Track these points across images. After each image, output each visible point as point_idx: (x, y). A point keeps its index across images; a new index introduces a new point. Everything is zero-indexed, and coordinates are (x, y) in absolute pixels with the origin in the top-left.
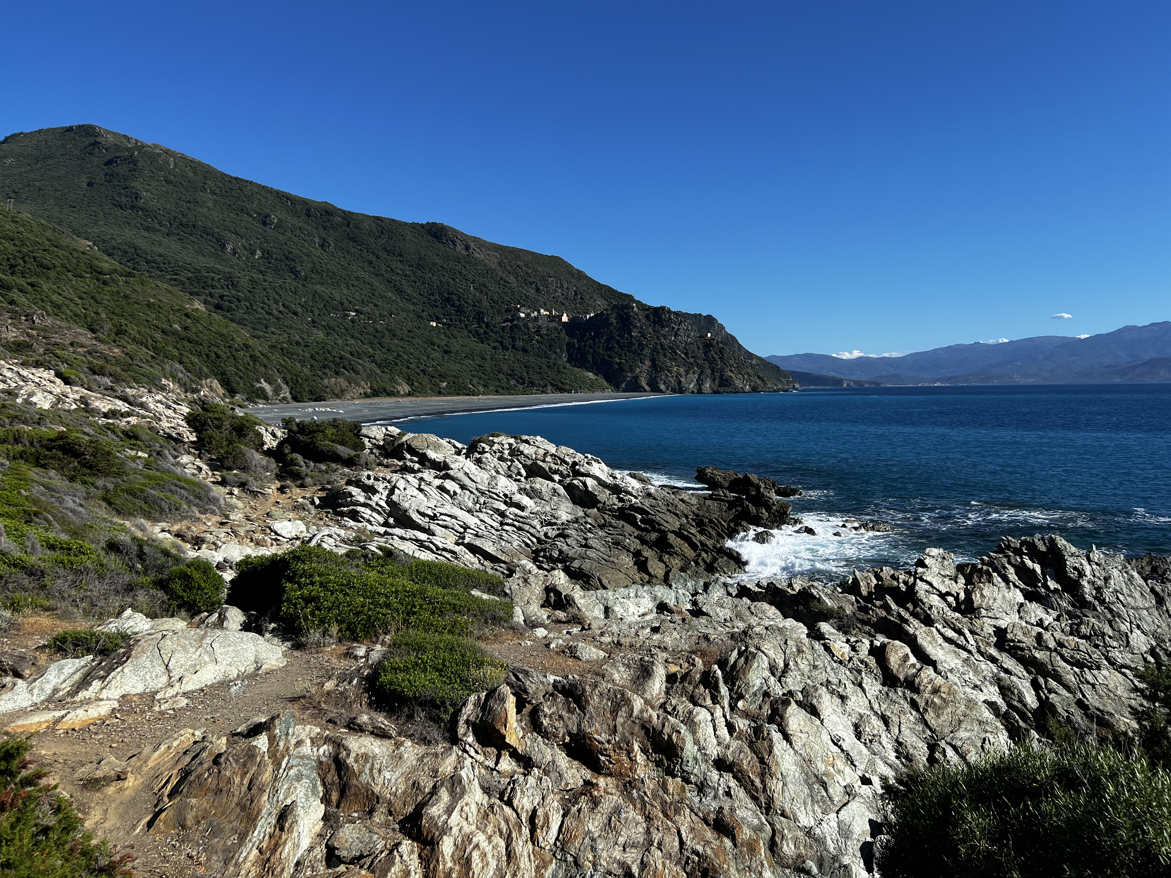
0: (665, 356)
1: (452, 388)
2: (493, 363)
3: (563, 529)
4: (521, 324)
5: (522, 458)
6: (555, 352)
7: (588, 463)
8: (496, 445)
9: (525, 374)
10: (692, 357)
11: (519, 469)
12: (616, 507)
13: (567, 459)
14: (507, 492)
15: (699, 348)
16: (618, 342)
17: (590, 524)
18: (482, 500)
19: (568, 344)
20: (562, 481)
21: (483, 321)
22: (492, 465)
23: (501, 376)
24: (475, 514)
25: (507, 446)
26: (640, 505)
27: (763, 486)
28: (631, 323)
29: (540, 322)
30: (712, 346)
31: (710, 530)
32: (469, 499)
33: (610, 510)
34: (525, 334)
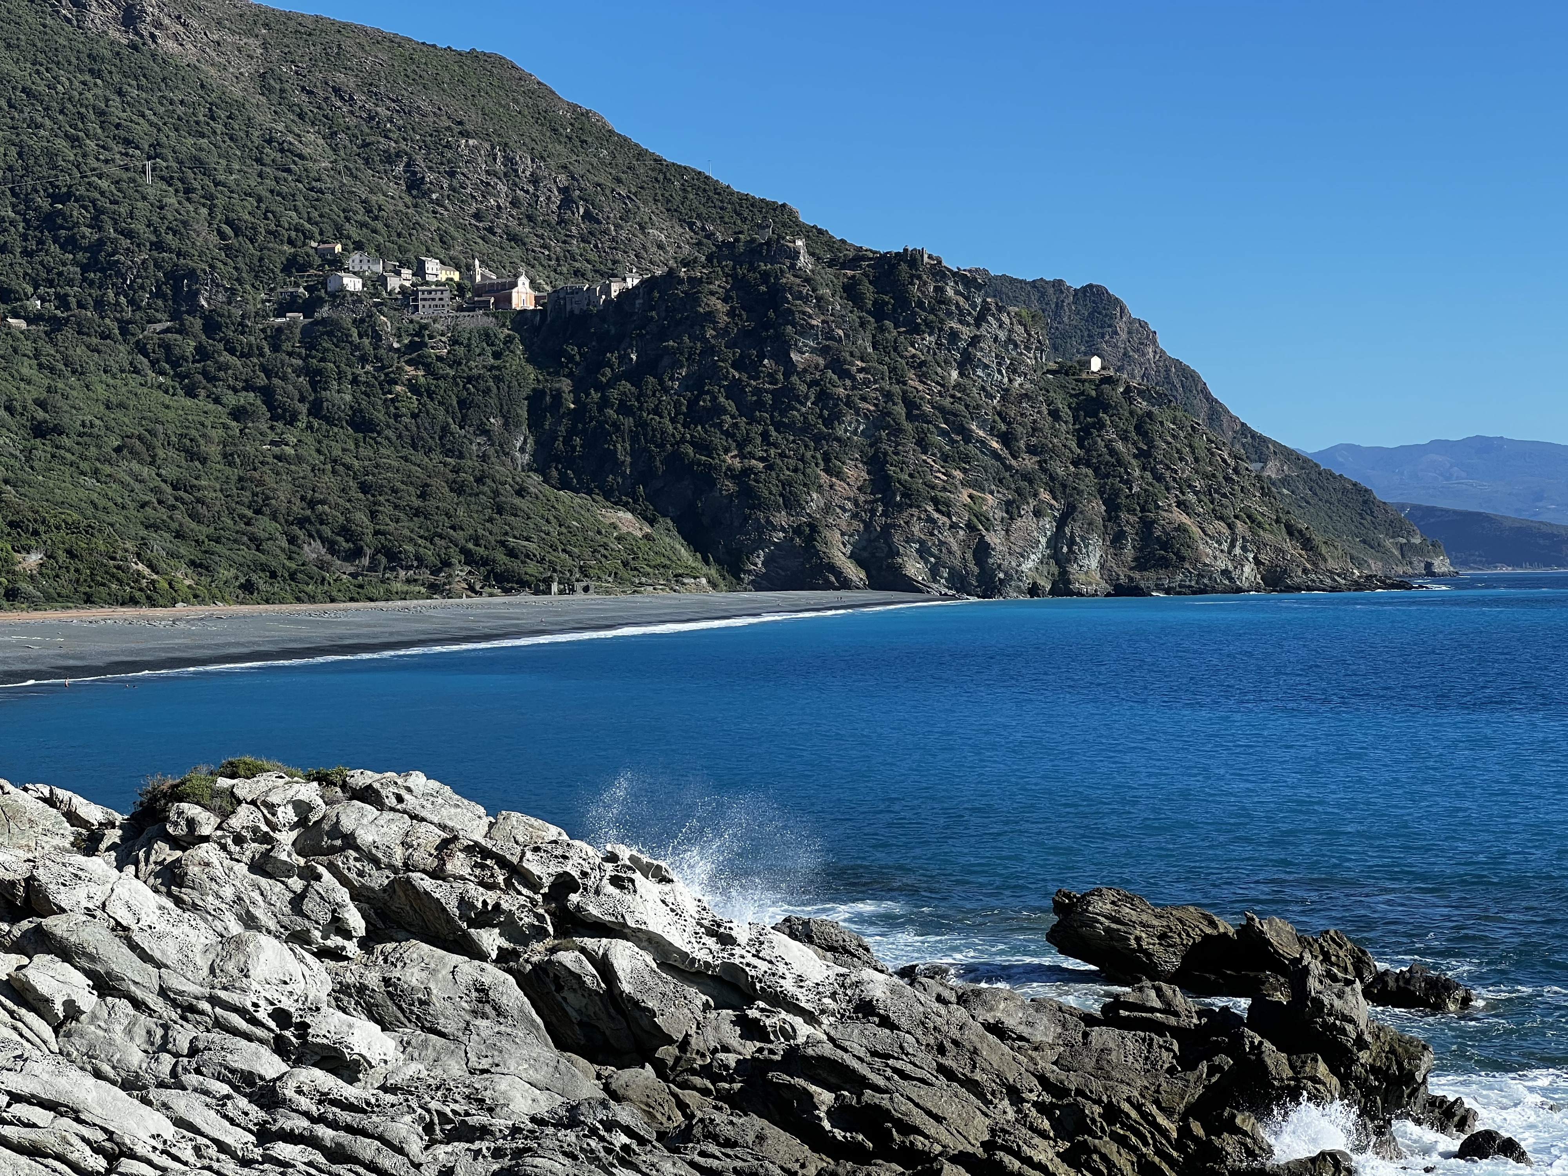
0: (923, 445)
1: (65, 576)
2: (234, 473)
3: (519, 1153)
4: (346, 318)
5: (349, 862)
6: (484, 431)
7: (616, 881)
8: (243, 810)
9: (361, 517)
10: (1032, 450)
11: (335, 910)
12: (731, 1059)
13: (533, 865)
14: (287, 1004)
15: (1055, 415)
16: (735, 391)
17: (628, 1131)
18: (183, 1037)
19: (535, 398)
20: (514, 955)
21: (195, 309)
22: (228, 892)
23: (264, 525)
24: (153, 1094)
25: (287, 815)
26: (827, 1050)
27: (1317, 967)
28: (788, 317)
29: (424, 313)
30: (1106, 407)
31: (1111, 1149)
32: (129, 1032)
33: (706, 1071)
34: (363, 360)
